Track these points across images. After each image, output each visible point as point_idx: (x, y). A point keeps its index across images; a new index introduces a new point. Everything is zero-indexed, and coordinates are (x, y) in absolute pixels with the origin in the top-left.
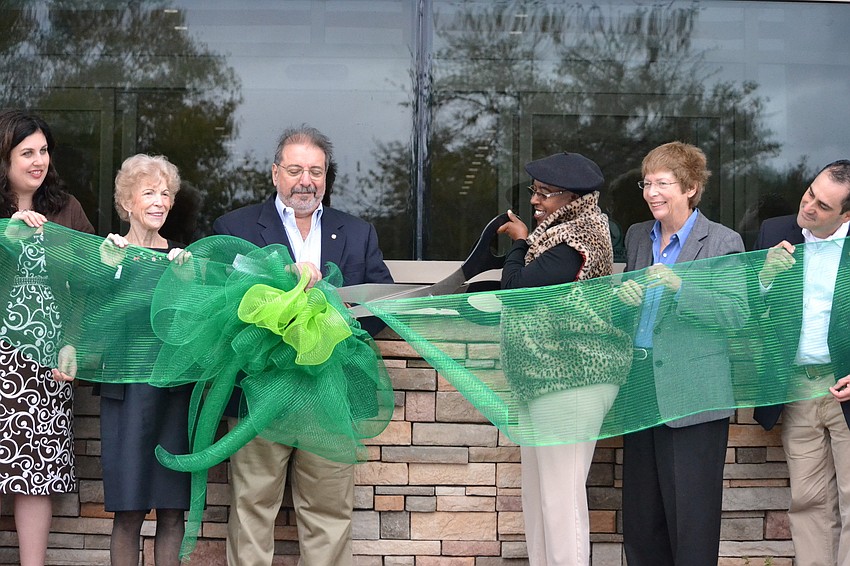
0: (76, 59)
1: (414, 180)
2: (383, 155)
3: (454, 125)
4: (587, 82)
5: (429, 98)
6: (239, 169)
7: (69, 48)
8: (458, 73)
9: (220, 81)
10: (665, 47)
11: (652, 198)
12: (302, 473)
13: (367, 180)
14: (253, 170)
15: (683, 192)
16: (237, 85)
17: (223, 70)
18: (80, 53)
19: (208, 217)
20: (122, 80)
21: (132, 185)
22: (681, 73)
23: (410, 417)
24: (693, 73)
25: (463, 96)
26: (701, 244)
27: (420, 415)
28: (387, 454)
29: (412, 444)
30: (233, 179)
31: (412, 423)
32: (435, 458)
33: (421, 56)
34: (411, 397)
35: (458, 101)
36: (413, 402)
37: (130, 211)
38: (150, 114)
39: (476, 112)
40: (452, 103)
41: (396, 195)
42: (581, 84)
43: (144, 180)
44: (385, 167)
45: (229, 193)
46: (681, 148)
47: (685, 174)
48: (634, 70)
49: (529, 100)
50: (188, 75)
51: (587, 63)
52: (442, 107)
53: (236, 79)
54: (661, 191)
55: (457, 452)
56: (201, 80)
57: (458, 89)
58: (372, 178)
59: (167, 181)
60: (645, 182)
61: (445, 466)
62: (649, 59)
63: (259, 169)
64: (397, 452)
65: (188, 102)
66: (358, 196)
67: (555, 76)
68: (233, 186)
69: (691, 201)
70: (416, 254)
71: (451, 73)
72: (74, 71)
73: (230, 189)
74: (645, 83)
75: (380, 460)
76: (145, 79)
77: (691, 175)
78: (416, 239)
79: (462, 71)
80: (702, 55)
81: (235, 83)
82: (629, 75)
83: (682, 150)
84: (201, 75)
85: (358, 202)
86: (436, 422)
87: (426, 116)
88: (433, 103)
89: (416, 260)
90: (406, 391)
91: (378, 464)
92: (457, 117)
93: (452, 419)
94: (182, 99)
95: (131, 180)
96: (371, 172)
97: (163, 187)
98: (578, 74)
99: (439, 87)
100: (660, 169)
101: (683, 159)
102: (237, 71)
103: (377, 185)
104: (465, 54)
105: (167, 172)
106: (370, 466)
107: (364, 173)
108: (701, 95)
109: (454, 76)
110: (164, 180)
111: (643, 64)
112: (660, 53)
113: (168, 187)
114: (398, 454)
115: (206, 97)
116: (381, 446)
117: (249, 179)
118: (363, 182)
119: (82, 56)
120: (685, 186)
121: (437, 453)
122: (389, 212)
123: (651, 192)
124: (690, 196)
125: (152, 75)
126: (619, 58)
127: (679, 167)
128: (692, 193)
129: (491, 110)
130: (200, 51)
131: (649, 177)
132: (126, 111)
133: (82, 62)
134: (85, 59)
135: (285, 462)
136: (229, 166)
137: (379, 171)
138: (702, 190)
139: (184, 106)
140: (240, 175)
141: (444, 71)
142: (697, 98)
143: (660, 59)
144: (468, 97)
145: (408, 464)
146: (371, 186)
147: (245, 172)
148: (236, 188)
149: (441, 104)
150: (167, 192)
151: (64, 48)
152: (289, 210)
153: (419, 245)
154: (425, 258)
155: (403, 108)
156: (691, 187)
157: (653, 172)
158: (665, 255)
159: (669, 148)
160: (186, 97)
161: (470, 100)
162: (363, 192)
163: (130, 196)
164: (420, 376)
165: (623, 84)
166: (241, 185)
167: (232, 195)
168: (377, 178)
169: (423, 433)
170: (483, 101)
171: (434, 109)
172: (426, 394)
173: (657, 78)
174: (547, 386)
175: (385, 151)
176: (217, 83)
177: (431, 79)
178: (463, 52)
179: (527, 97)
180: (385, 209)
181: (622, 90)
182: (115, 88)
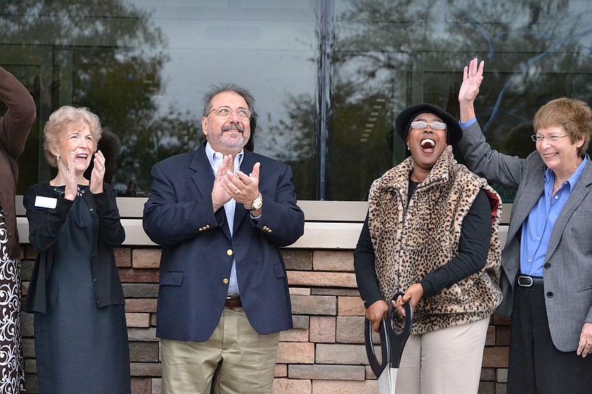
0: (17, 18)
1: (317, 127)
2: (293, 106)
3: (357, 79)
4: (476, 41)
5: (332, 55)
6: (164, 119)
7: (12, 8)
8: (361, 33)
9: (149, 39)
10: (545, 8)
11: (545, 150)
12: (225, 388)
13: (277, 128)
14: (177, 120)
15: (573, 143)
16: (165, 43)
17: (151, 29)
18: (22, 12)
19: (137, 160)
20: (60, 37)
21: (59, 131)
22: (559, 32)
23: (314, 339)
24: (571, 32)
25: (364, 53)
26: (588, 189)
27: (322, 337)
28: (293, 371)
29: (315, 363)
30: (159, 127)
31: (315, 344)
32: (335, 375)
33: (325, 18)
34: (314, 321)
35: (360, 58)
36: (317, 325)
37: (58, 155)
38: (85, 68)
39: (375, 68)
40: (355, 59)
41: (305, 142)
42: (469, 42)
43: (70, 126)
44: (293, 117)
45: (155, 139)
46: (569, 104)
47: (574, 127)
48: (519, 30)
49: (422, 57)
50: (119, 32)
51: (475, 24)
52: (346, 63)
53: (163, 38)
54: (553, 143)
55: (355, 370)
56: (131, 37)
57: (360, 47)
58: (281, 127)
59: (90, 128)
60: (537, 136)
61: (344, 383)
62: (531, 21)
63: (183, 119)
64: (301, 370)
65: (120, 57)
66: (270, 143)
67: (446, 36)
68: (159, 133)
69: (579, 150)
70: (319, 195)
71: (354, 33)
72: (16, 28)
73: (157, 136)
74: (528, 42)
75: (287, 377)
76: (81, 37)
77: (580, 128)
78: (319, 182)
79: (364, 32)
80: (579, 17)
81: (161, 41)
82: (513, 35)
83: (570, 106)
84: (131, 32)
85: (270, 149)
86: (336, 343)
87: (329, 71)
88: (336, 59)
89: (319, 200)
90: (310, 315)
91: (285, 380)
92: (359, 72)
93: (350, 341)
94: (114, 54)
95: (58, 127)
96: (282, 122)
97: (87, 132)
98: (468, 33)
99: (343, 46)
100: (551, 125)
101: (572, 114)
102: (164, 31)
103: (287, 133)
104: (366, 17)
105: (89, 120)
106: (278, 382)
107: (275, 122)
108: (578, 53)
109: (358, 35)
110: (87, 127)
111: (526, 24)
112: (541, 14)
113: (91, 133)
114: (302, 372)
115: (137, 53)
116: (287, 364)
117: (174, 128)
118: (274, 131)
119: (23, 15)
120: (574, 138)
121: (337, 370)
122: (299, 157)
123: (543, 144)
124: (579, 146)
125: (87, 33)
126: (504, 19)
127: (569, 122)
128: (580, 144)
129: (389, 66)
130: (129, 9)
131: (541, 132)
132: (64, 65)
133: (23, 21)
134: (26, 17)
135: (210, 379)
136: (157, 116)
137: (288, 121)
138: (588, 139)
139: (116, 61)
140: (165, 124)
141: (348, 32)
142: (575, 55)
143: (541, 20)
144: (369, 54)
145: (311, 380)
146: (281, 134)
147: (171, 122)
148: (162, 135)
149: (344, 61)
150: (90, 137)
151: (7, 8)
152: (218, 154)
153: (322, 187)
154: (327, 199)
155: (310, 63)
156: (580, 138)
157: (545, 127)
158: (556, 197)
159: (558, 104)
160: (118, 53)
161: (371, 56)
162: (274, 140)
163: (58, 142)
164: (322, 302)
165: (507, 42)
166: (167, 133)
167: (158, 141)
168: (287, 127)
169: (324, 353)
170: (382, 57)
171: (338, 64)
172: (328, 318)
173: (538, 37)
174: (465, 319)
175: (296, 103)
176: (146, 40)
177: (334, 38)
178: (364, 15)
179: (421, 54)
180: (295, 154)
181: (507, 49)
182: (53, 46)
